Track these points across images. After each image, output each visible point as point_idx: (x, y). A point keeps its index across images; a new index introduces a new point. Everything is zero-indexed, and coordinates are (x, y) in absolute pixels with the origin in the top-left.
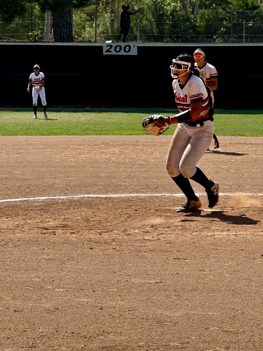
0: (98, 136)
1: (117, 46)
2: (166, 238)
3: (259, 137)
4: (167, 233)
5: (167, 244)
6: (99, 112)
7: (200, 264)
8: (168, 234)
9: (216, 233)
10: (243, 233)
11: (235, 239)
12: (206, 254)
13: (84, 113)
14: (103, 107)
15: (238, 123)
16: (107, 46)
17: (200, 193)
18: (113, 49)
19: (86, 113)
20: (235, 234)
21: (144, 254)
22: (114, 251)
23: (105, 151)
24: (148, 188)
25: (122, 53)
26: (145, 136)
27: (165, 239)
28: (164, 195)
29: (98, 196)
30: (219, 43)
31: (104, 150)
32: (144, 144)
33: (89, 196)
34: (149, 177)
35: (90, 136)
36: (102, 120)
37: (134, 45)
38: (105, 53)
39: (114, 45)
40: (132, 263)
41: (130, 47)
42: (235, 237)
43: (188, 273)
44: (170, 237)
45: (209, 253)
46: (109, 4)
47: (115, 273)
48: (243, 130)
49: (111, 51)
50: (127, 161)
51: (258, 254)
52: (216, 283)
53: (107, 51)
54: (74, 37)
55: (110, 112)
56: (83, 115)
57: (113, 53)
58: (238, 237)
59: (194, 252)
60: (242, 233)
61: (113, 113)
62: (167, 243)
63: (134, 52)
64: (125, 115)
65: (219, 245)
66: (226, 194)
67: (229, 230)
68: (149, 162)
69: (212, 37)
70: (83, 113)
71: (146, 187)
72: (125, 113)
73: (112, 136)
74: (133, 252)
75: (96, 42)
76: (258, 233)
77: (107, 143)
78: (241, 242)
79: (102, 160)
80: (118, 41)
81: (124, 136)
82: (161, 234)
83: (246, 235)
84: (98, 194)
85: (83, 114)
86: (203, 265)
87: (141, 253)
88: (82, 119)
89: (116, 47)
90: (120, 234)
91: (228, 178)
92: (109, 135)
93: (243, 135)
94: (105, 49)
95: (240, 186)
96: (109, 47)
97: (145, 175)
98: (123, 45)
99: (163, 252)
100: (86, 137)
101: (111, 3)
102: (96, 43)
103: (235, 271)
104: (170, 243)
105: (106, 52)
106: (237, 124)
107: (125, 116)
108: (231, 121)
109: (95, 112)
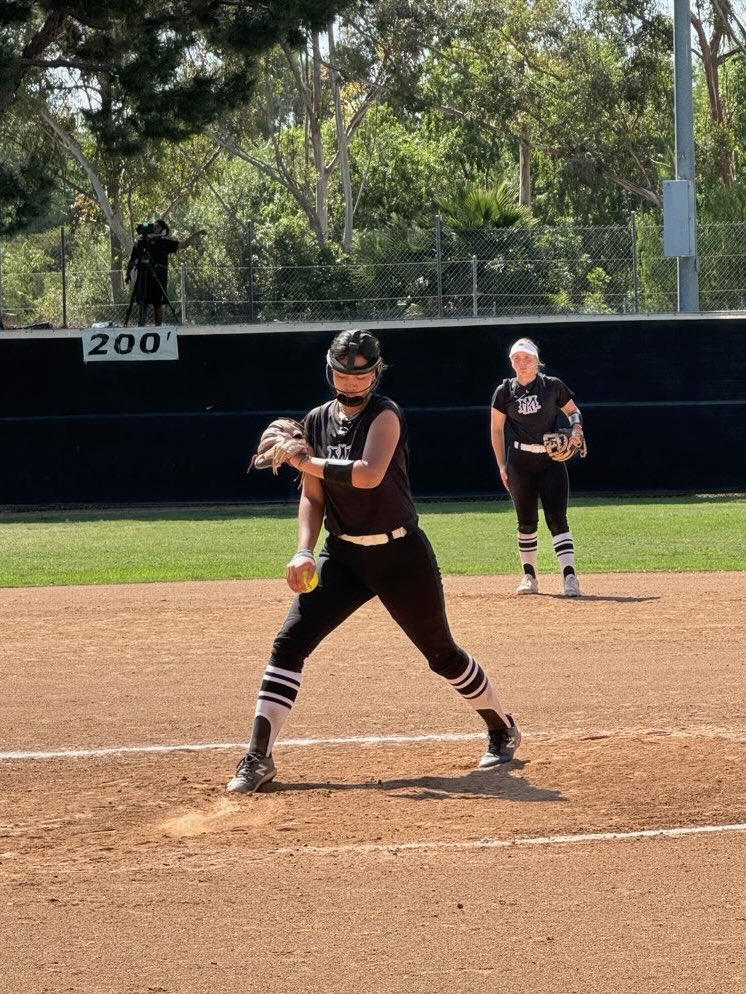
0: (60, 588)
1: (122, 336)
2: (200, 866)
3: (506, 577)
4: (206, 852)
5: (201, 884)
6: (73, 520)
7: (280, 935)
8: (209, 855)
9: (343, 848)
10: (417, 846)
11: (392, 862)
12: (304, 908)
13: (32, 525)
14: (86, 508)
15: (455, 539)
16: (93, 338)
17: (316, 738)
18: (109, 346)
19: (37, 525)
20: (394, 849)
21: (133, 912)
22: (52, 906)
23: (72, 629)
24: (172, 729)
25: (137, 355)
26: (187, 583)
27: (198, 870)
28: (216, 748)
29: (33, 755)
30: (413, 320)
31: (66, 627)
32: (183, 605)
33: (8, 757)
34: (182, 697)
35: (36, 589)
36: (81, 542)
37: (169, 334)
38: (87, 358)
39: (113, 334)
40: (92, 940)
41: (157, 337)
42: (393, 857)
43: (242, 963)
44: (212, 862)
45: (312, 904)
46: (105, 221)
47: (40, 967)
48: (467, 558)
49: (105, 352)
50: (128, 656)
51: (449, 903)
52: (316, 988)
53: (95, 351)
54: (4, 316)
55: (105, 520)
56: (30, 532)
57: (111, 355)
58: (402, 857)
59: (272, 902)
60: (413, 845)
61: (113, 523)
62: (200, 881)
63: (169, 352)
64: (145, 526)
65: (346, 881)
66: (389, 738)
67: (380, 839)
68: (189, 657)
69: (393, 304)
70: (29, 525)
71: (169, 727)
72: (146, 520)
73: (98, 587)
74: (102, 909)
75: (64, 327)
76: (459, 845)
77: (78, 606)
78: (408, 871)
79: (59, 655)
80: (126, 323)
81: (129, 586)
82: (190, 855)
83: (426, 851)
84: (31, 750)
85: (29, 529)
86: (291, 938)
87: (123, 910)
88: (26, 541)
89: (118, 341)
90: (74, 860)
91: (401, 694)
92: (89, 583)
93: (460, 573)
94: (88, 345)
95: (429, 714)
96: (98, 341)
97: (171, 694)
98: (138, 332)
99: (184, 906)
100: (23, 591)
101: (112, 218)
102: (65, 330)
103: (375, 952)
104: (209, 880)
105: (91, 353)
106: (452, 543)
107: (145, 529)
108: (438, 533)
109: (63, 521)
